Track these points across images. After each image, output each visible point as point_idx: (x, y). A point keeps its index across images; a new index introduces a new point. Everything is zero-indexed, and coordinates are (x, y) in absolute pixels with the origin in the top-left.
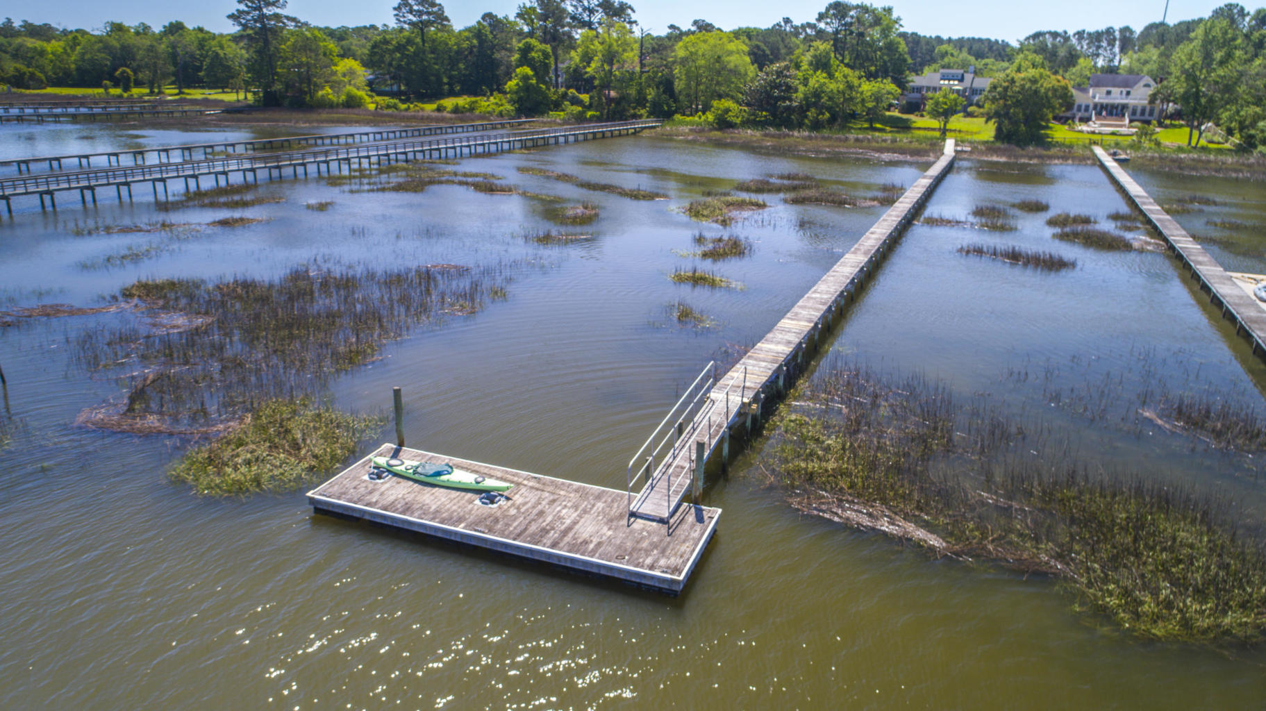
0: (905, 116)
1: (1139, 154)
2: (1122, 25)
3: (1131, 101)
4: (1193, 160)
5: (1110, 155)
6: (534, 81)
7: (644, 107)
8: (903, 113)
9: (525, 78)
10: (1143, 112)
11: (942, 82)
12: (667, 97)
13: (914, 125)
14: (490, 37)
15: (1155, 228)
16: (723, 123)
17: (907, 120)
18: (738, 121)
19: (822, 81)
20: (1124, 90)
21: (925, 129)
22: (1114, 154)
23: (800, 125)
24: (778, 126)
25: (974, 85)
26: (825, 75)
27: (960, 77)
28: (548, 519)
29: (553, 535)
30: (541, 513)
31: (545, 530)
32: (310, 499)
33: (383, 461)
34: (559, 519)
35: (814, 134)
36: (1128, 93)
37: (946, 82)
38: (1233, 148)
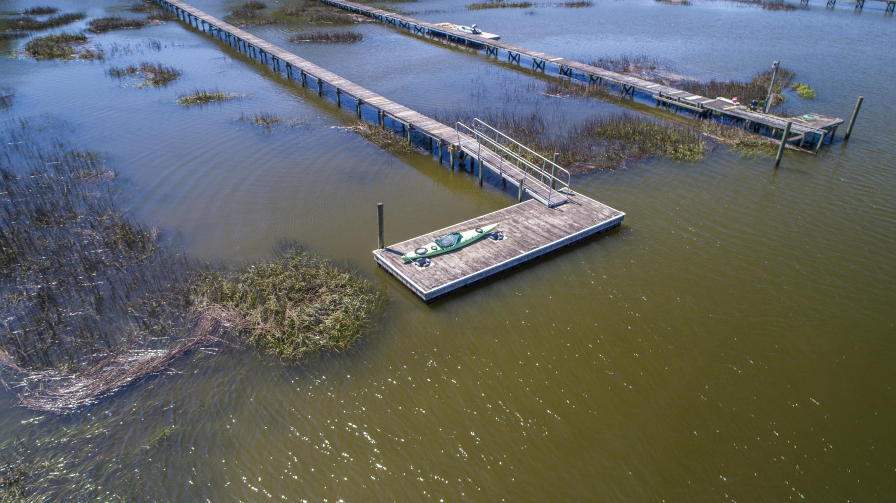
28: (535, 228)
29: (556, 231)
30: (527, 228)
31: (549, 231)
32: (426, 295)
33: (411, 254)
34: (539, 226)
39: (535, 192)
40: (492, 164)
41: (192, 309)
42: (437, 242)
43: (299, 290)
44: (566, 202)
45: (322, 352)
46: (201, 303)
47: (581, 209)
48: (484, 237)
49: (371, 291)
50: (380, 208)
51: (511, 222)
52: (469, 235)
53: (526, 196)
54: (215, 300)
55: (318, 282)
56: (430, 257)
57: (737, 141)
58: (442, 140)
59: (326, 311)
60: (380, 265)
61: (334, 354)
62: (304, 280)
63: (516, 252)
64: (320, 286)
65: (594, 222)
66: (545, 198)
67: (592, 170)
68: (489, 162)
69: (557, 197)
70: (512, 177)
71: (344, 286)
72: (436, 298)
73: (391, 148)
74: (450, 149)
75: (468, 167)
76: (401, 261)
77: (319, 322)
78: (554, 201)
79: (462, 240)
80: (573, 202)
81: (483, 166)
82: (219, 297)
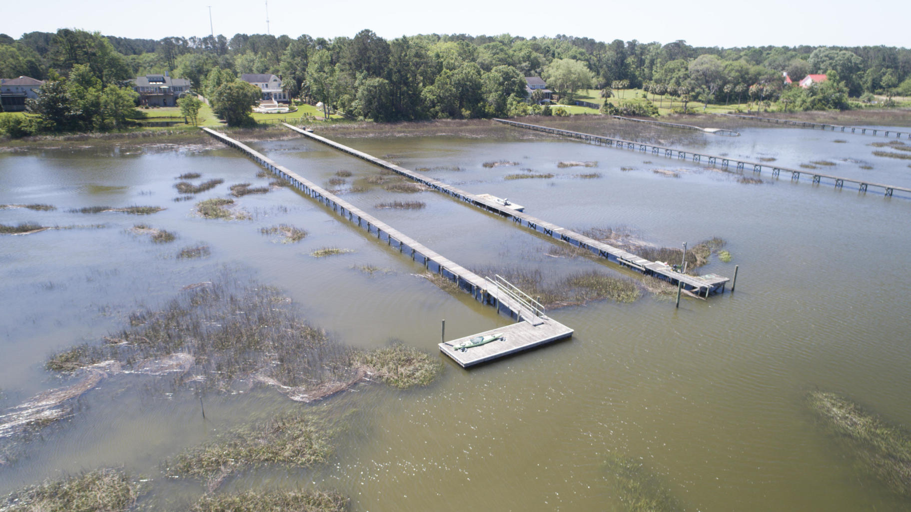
1: (315, 126)
2: (219, 34)
3: (271, 90)
5: (301, 128)
10: (280, 95)
11: (151, 83)
15: (410, 177)
16: (19, 132)
18: (33, 129)
19: (95, 94)
20: (265, 84)
21: (157, 118)
22: (304, 128)
23: (91, 129)
25: (174, 85)
26: (94, 90)
27: (162, 79)
28: (523, 336)
29: (534, 338)
30: (519, 336)
31: (530, 338)
32: (465, 365)
33: (458, 346)
34: (525, 335)
35: (107, 134)
36: (267, 85)
37: (154, 83)
38: (342, 117)
39: (527, 317)
40: (505, 301)
41: (353, 367)
42: (471, 340)
43: (403, 360)
44: (543, 323)
45: (417, 386)
46: (357, 364)
47: (550, 327)
48: (496, 339)
49: (438, 362)
51: (511, 332)
52: (487, 338)
53: (521, 320)
54: (364, 363)
55: (412, 357)
56: (467, 348)
57: (660, 291)
58: (477, 286)
59: (417, 370)
60: (442, 351)
61: (421, 387)
62: (405, 356)
63: (511, 347)
64: (413, 359)
65: (556, 334)
66: (531, 321)
67: (564, 306)
68: (502, 300)
69: (538, 320)
70: (515, 308)
71: (424, 360)
72: (470, 366)
73: (447, 289)
74: (481, 291)
75: (492, 302)
76: (453, 349)
77: (413, 374)
78: (536, 323)
79: (484, 341)
80: (547, 324)
81: (500, 302)
82: (366, 362)
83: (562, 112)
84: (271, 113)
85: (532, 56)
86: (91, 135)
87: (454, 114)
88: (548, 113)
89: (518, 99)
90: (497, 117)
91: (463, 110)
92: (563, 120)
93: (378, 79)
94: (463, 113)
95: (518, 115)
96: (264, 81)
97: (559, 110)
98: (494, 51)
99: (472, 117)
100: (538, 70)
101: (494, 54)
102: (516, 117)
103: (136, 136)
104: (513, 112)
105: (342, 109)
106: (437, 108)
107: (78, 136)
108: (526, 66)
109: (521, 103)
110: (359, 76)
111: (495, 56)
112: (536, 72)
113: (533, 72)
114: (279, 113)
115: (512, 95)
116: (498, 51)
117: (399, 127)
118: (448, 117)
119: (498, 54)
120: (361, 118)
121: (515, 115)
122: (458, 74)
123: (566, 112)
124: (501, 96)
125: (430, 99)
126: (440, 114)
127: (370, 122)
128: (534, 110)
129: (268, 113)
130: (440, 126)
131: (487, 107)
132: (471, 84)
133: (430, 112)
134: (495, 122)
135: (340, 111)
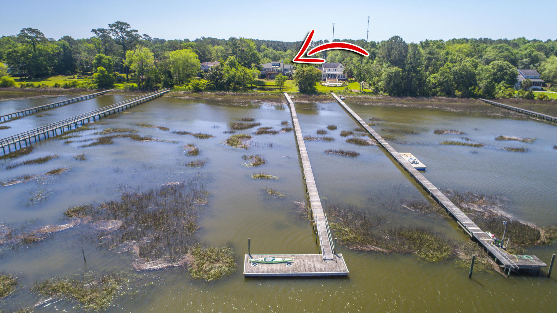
0: (261, 80)
1: (347, 96)
2: (325, 40)
3: (337, 73)
4: (364, 98)
5: (339, 97)
6: (106, 73)
7: (160, 83)
8: (260, 79)
9: (102, 72)
10: (342, 76)
11: (273, 67)
12: (170, 78)
13: (266, 84)
14: (70, 47)
15: (371, 135)
16: (197, 90)
17: (263, 82)
18: (203, 88)
19: (235, 71)
20: (334, 69)
21: (270, 85)
22: (340, 97)
23: (228, 90)
24: (220, 90)
25: (284, 68)
26: (235, 69)
27: (279, 65)
28: (307, 265)
29: (313, 269)
30: (304, 264)
31: (310, 268)
33: (254, 260)
34: (309, 265)
35: (235, 93)
36: (336, 70)
37: (274, 67)
38: (372, 91)
39: (324, 252)
42: (265, 258)
44: (332, 260)
47: (335, 264)
50: (249, 240)
51: (301, 260)
52: (278, 260)
54: (192, 254)
56: (259, 263)
66: (325, 256)
69: (332, 256)
76: (249, 261)
78: (329, 258)
79: (274, 261)
80: (335, 260)
82: (194, 254)
83: (544, 97)
84: (331, 86)
85: (533, 54)
86: (228, 93)
87: (449, 93)
88: (530, 97)
89: (507, 85)
90: (484, 98)
91: (456, 91)
92: (543, 103)
93: (395, 68)
94: (455, 93)
95: (503, 97)
96: (335, 67)
97: (541, 96)
98: (500, 51)
99: (462, 97)
100: (536, 65)
101: (500, 53)
102: (501, 98)
103: (248, 95)
104: (500, 94)
105: (373, 86)
106: (438, 89)
107: (222, 93)
108: (526, 62)
109: (509, 89)
110: (385, 65)
111: (500, 54)
112: (534, 66)
113: (531, 66)
114: (335, 86)
115: (502, 82)
116: (504, 50)
117: (404, 100)
118: (444, 96)
119: (503, 52)
120: (381, 92)
121: (500, 97)
122: (457, 66)
123: (548, 97)
124: (490, 83)
125: (433, 83)
126: (439, 93)
127: (387, 95)
128: (519, 94)
129: (329, 86)
130: (434, 101)
131: (476, 90)
132: (466, 74)
133: (432, 92)
134: (480, 102)
135: (372, 88)
